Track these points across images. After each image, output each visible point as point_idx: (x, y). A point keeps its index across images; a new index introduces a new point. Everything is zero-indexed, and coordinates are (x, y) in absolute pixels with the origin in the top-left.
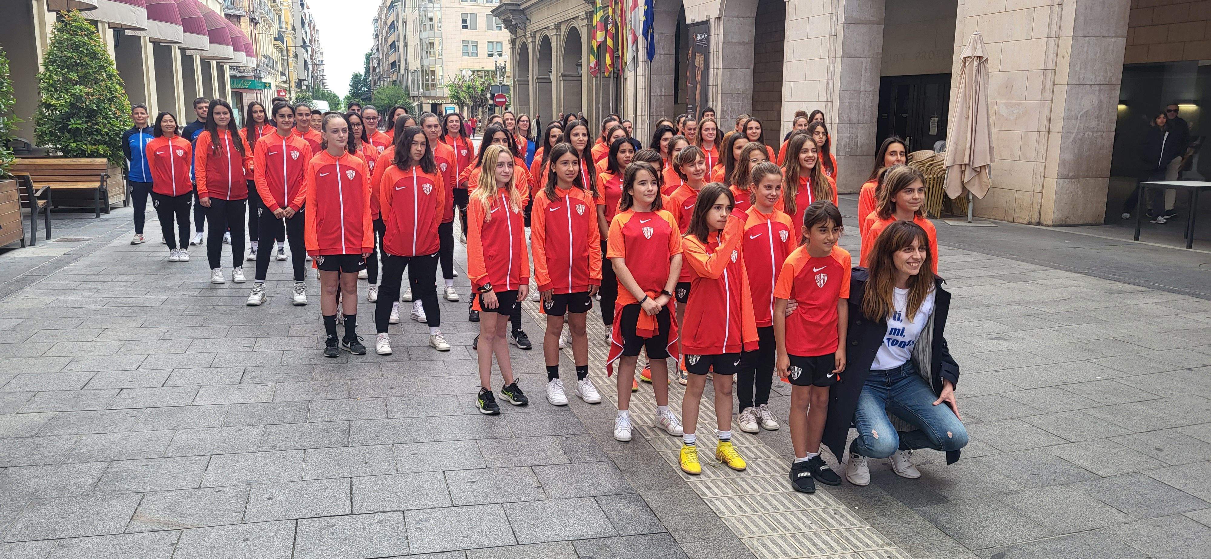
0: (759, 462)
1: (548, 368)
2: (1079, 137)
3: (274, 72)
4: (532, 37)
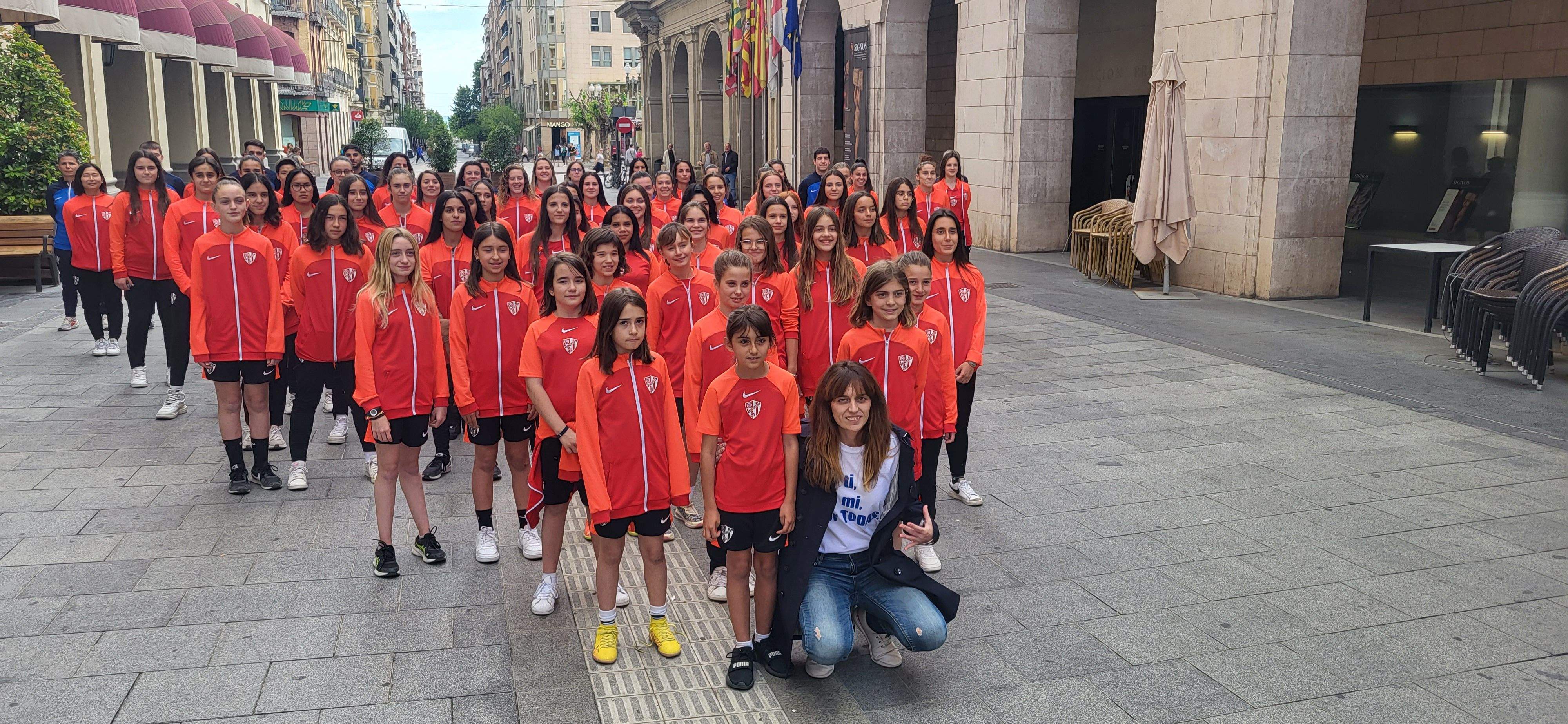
0: (704, 644)
1: (479, 513)
2: (1302, 184)
3: (346, 88)
4: (665, 44)
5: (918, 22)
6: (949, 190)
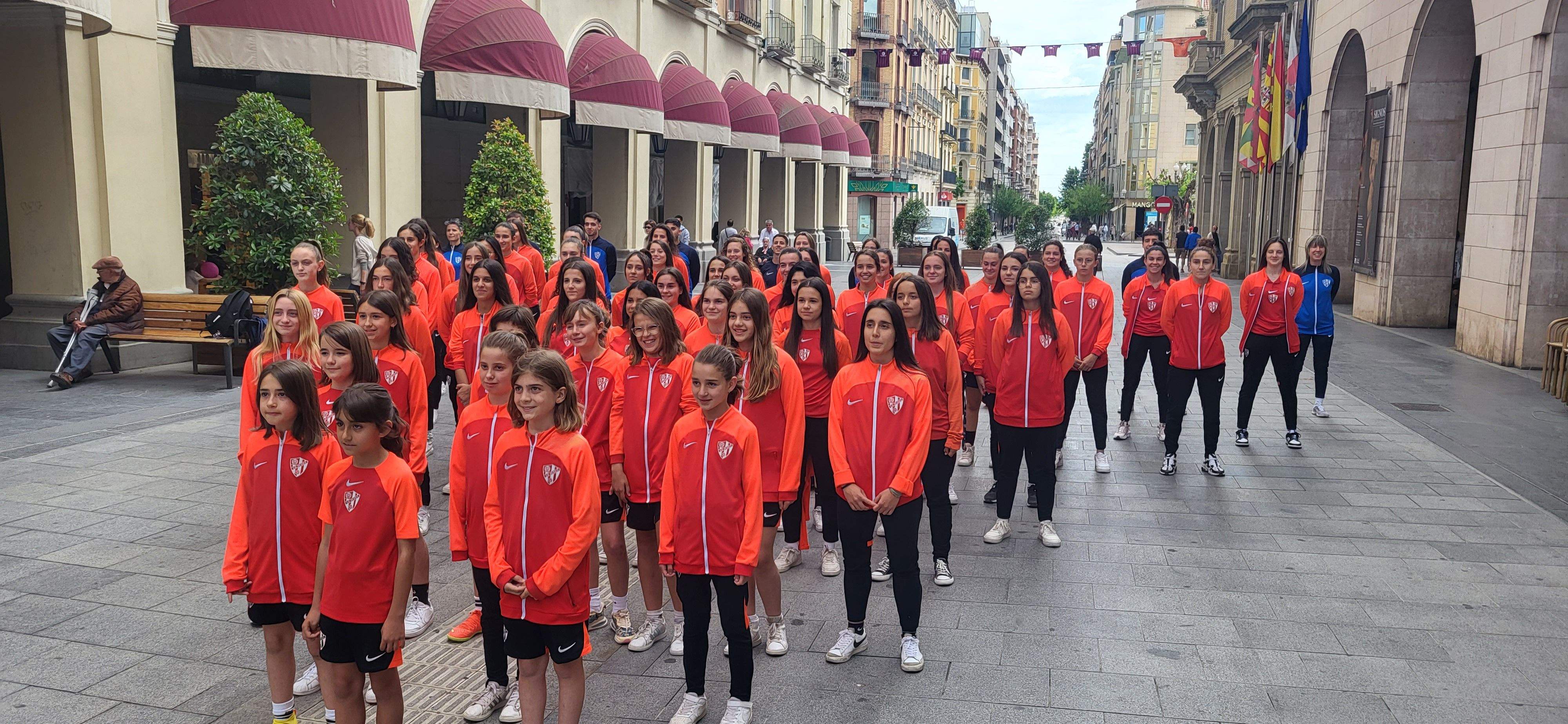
3: (930, 171)
4: (1219, 119)
5: (1457, 81)
6: (1269, 282)
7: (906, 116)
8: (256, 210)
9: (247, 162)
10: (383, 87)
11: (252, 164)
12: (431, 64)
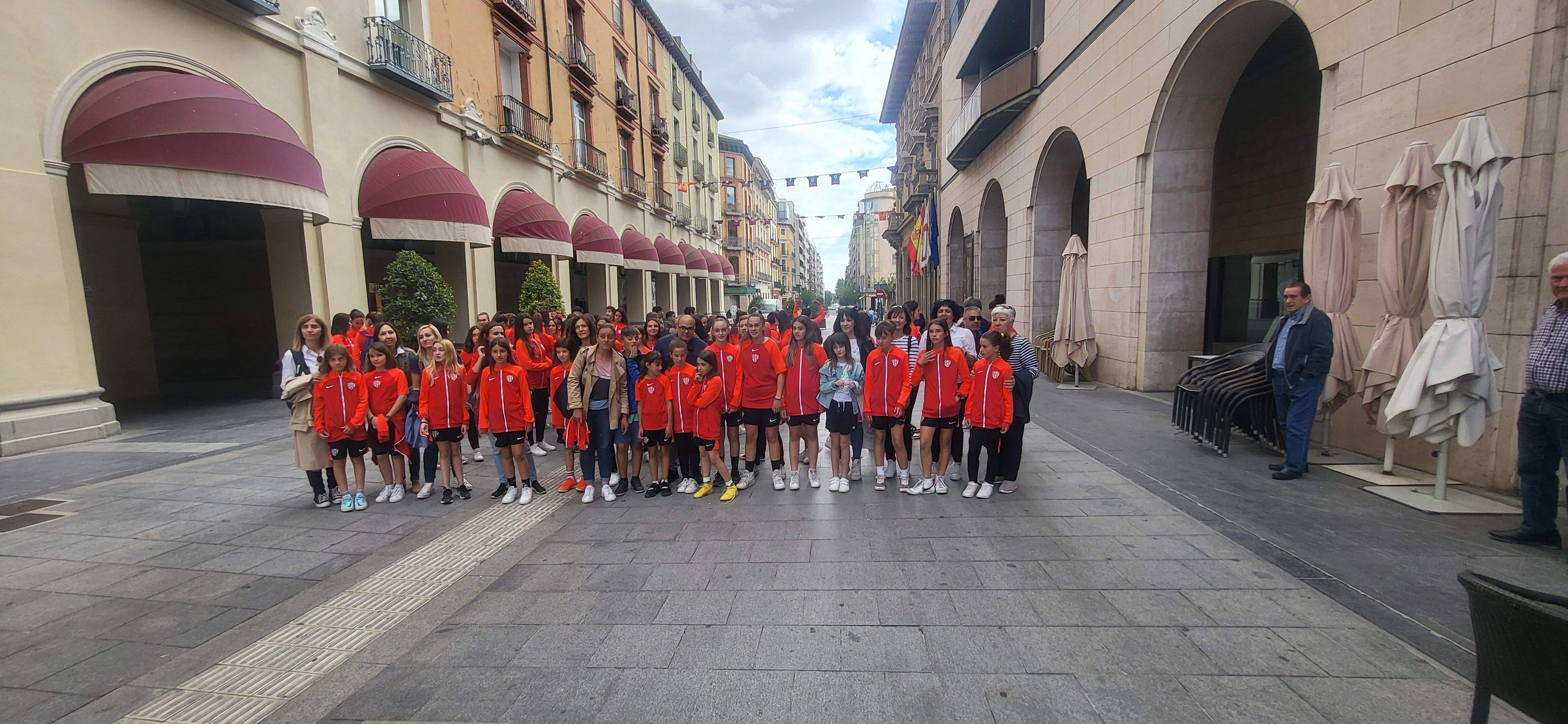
2: (1166, 317)
3: (766, 282)
7: (752, 254)
8: (409, 310)
9: (403, 286)
10: (473, 246)
11: (406, 287)
12: (498, 234)
